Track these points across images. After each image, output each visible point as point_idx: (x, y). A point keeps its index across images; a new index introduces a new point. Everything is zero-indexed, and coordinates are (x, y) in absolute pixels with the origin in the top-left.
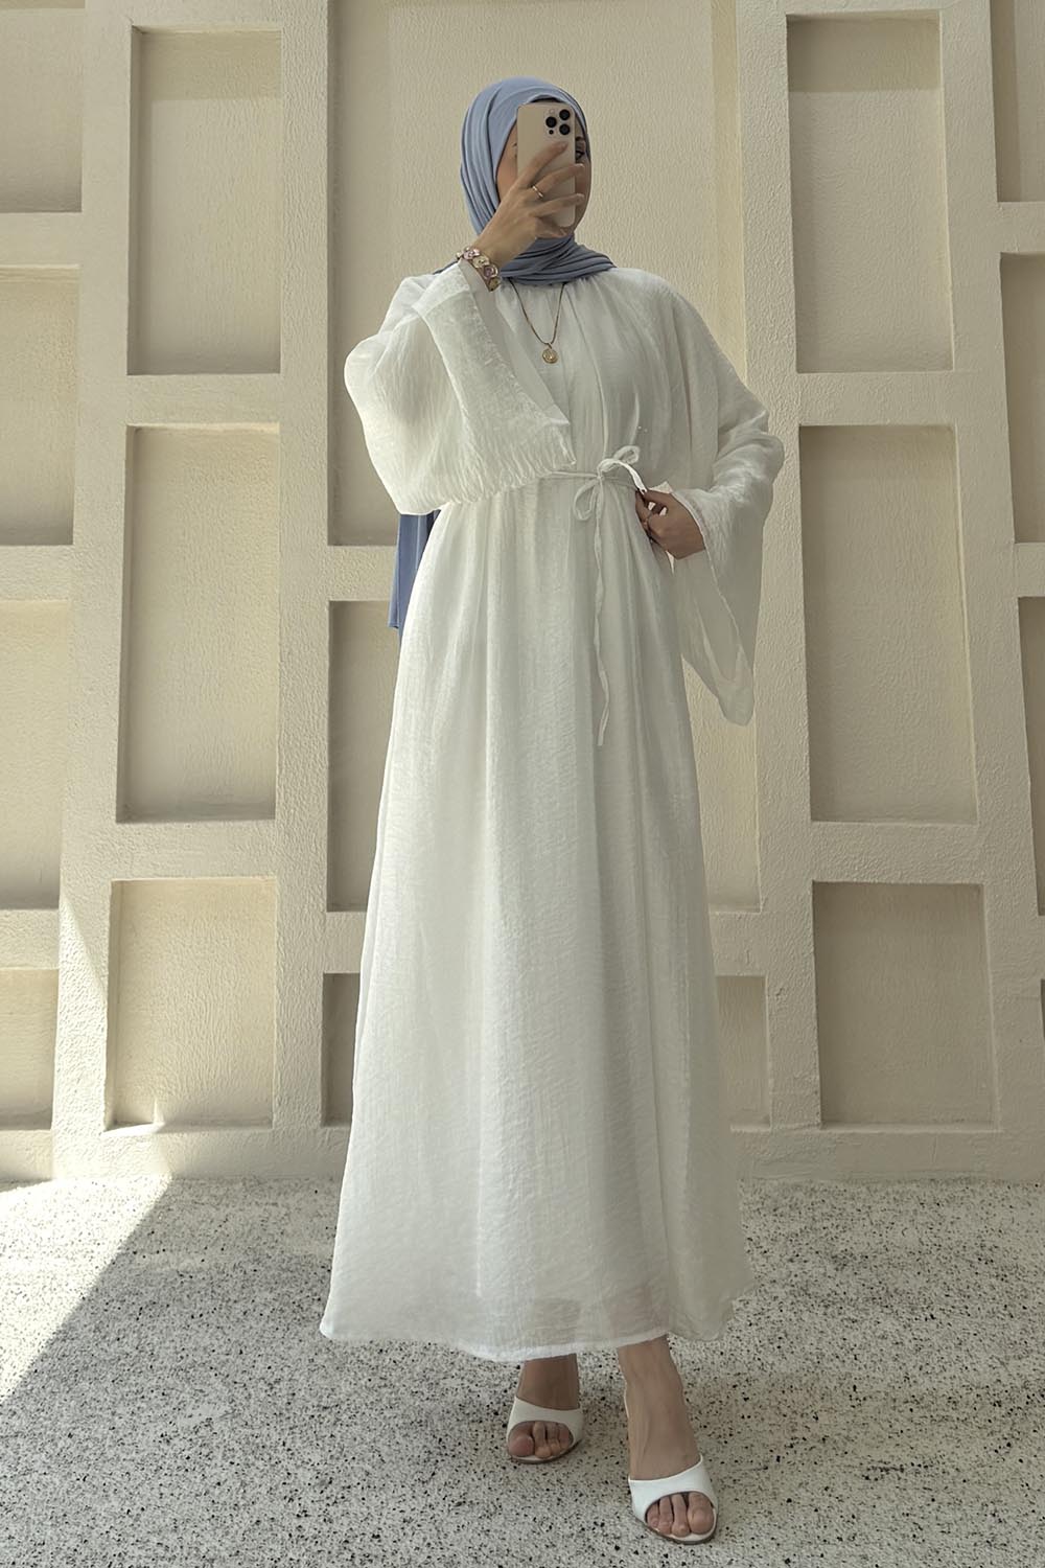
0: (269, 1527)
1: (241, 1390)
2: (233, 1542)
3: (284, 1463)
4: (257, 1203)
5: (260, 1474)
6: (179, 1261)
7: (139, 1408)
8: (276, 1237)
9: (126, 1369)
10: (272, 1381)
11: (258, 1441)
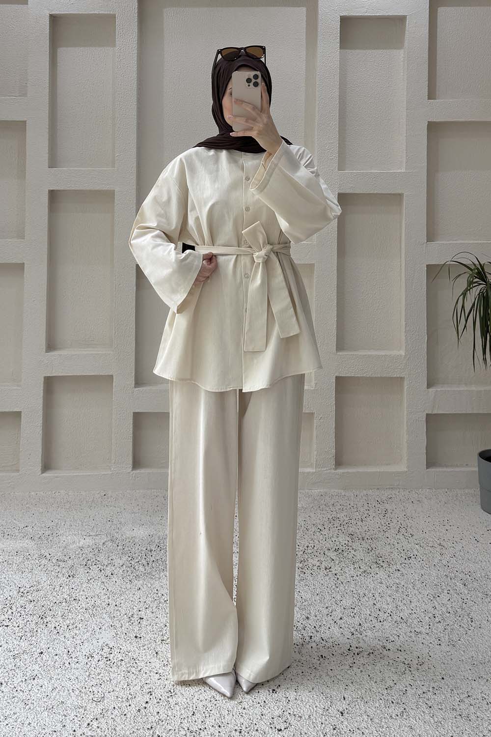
0: (144, 714)
1: (118, 622)
2: (130, 724)
3: (144, 669)
4: (107, 506)
5: (134, 677)
6: (80, 541)
7: (76, 634)
8: (118, 526)
9: (67, 608)
10: (130, 614)
11: (130, 654)
